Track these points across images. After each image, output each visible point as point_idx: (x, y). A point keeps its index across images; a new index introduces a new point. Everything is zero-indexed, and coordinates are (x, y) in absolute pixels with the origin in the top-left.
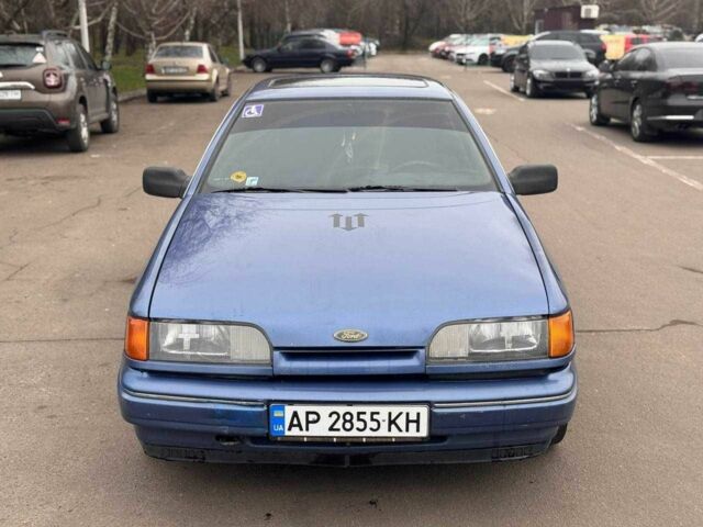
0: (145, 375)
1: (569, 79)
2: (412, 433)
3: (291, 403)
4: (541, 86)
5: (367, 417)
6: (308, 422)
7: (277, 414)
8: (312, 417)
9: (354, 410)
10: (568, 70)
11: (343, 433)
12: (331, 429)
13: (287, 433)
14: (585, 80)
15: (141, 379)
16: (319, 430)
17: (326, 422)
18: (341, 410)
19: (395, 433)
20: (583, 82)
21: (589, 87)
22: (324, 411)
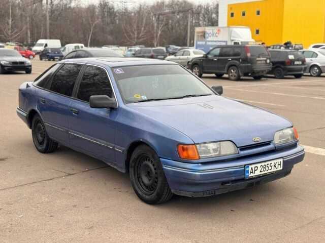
0: (200, 164)
1: (19, 65)
2: (279, 169)
3: (251, 164)
4: (6, 68)
5: (269, 166)
6: (255, 170)
7: (247, 169)
8: (256, 168)
9: (266, 163)
10: (18, 61)
11: (263, 173)
12: (261, 172)
13: (250, 176)
14: (26, 65)
15: (198, 166)
16: (257, 173)
17: (259, 169)
18: (263, 164)
19: (275, 170)
20: (25, 66)
21: (28, 69)
22: (259, 165)
